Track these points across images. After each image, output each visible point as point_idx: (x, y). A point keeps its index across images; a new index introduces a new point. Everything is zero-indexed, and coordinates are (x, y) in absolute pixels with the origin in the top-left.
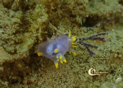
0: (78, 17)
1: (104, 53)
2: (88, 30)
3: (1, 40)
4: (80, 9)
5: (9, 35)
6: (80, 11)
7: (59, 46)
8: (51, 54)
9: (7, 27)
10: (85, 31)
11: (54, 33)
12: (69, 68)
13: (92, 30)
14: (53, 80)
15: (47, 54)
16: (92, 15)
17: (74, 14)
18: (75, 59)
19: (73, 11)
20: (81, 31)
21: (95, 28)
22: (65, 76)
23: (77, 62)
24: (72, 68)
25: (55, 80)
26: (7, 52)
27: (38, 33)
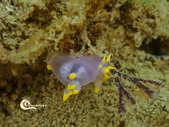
0: (139, 33)
1: (153, 106)
2: (146, 59)
3: (4, 22)
4: (147, 23)
5: (18, 20)
6: (146, 26)
7: (82, 70)
8: (65, 76)
9: (20, 7)
10: (142, 58)
11: (84, 48)
12: (88, 105)
13: (153, 61)
14: (57, 113)
15: (59, 74)
16: (164, 37)
17: (134, 26)
18: (104, 96)
19: (135, 22)
21: (159, 59)
22: (77, 116)
23: (105, 101)
24: (93, 108)
25: (59, 114)
26: (3, 44)
27: (56, 37)
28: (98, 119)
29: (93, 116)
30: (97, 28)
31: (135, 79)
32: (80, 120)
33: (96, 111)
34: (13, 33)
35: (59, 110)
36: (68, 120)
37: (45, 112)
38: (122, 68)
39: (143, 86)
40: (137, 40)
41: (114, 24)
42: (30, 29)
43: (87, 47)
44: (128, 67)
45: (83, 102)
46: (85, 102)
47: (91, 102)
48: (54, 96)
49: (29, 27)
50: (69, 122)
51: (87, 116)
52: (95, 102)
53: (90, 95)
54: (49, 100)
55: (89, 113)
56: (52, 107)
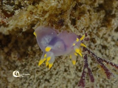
11: (64, 27)
23: (77, 67)
25: (38, 71)
28: (69, 81)
29: (64, 78)
30: (83, 9)
31: (101, 59)
32: (54, 79)
33: (68, 74)
35: (38, 68)
36: (43, 77)
37: (27, 66)
38: (96, 44)
40: (113, 24)
41: (97, 7)
42: (25, 2)
43: (67, 26)
44: (102, 44)
45: (58, 65)
46: (60, 65)
47: (65, 66)
48: (37, 55)
50: (45, 78)
51: (60, 77)
52: (68, 67)
53: (65, 61)
54: (32, 58)
55: (62, 74)
56: (33, 64)
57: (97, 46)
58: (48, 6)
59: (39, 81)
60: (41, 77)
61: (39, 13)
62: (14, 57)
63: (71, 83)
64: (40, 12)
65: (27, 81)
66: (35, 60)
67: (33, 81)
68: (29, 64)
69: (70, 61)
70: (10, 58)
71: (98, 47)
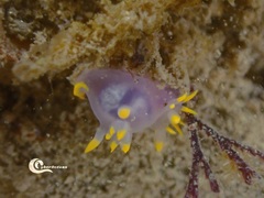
2: (251, 95)
10: (245, 93)
12: (135, 161)
14: (77, 165)
20: (232, 86)
22: (111, 175)
24: (142, 166)
25: (81, 167)
26: (6, 29)
27: (102, 45)
28: (147, 187)
29: (138, 181)
31: (226, 140)
32: (116, 183)
33: (146, 173)
34: (28, 12)
36: (94, 179)
39: (238, 158)
40: (242, 63)
42: (59, 12)
44: (218, 106)
47: (140, 156)
48: (79, 132)
49: (58, 8)
51: (129, 179)
52: (148, 157)
53: (142, 143)
54: (69, 137)
55: (134, 174)
56: (72, 151)
57: (207, 111)
58: (116, 23)
59: (83, 188)
60: (89, 179)
61: (95, 38)
62: (29, 136)
63: (151, 192)
64: (99, 35)
65: (58, 190)
66: (76, 141)
67: (70, 189)
68: (61, 151)
69: (151, 145)
70: (17, 137)
71: (210, 113)
